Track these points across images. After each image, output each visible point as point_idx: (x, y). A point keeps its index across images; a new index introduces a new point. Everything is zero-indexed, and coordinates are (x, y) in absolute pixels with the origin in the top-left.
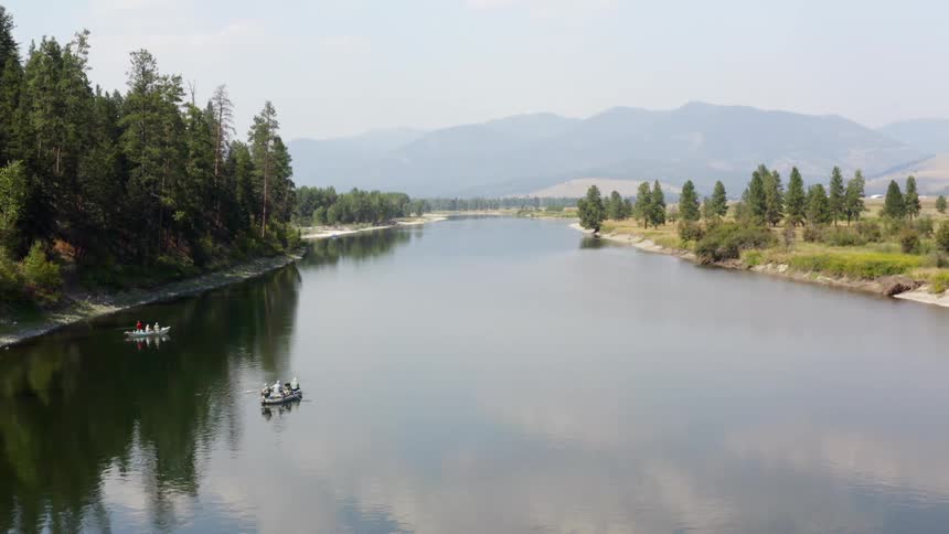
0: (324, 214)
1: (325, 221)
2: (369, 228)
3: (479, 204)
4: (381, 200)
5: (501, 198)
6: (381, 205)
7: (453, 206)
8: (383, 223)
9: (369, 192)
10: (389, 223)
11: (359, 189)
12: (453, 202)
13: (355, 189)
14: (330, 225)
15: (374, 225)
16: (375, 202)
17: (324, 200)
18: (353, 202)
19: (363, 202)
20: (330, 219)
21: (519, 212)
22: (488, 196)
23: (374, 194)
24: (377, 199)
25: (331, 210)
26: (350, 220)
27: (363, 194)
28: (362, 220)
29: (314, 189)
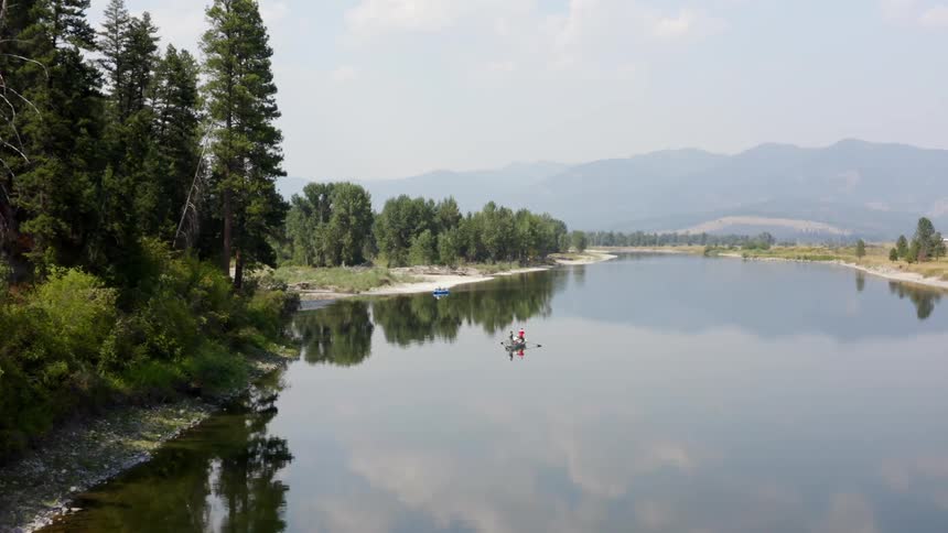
0: (434, 245)
1: (434, 257)
2: (513, 271)
3: (639, 239)
4: (533, 224)
5: (659, 234)
6: (534, 233)
7: (610, 240)
8: (536, 263)
9: (515, 211)
10: (543, 263)
11: (499, 206)
12: (611, 235)
13: (492, 205)
14: (442, 264)
15: (521, 266)
16: (524, 228)
17: (437, 220)
18: (487, 225)
19: (504, 226)
20: (443, 255)
21: (707, 251)
22: (649, 230)
23: (522, 215)
24: (527, 223)
25: (445, 238)
26: (481, 257)
27: (504, 212)
28: (501, 256)
29: (420, 201)
